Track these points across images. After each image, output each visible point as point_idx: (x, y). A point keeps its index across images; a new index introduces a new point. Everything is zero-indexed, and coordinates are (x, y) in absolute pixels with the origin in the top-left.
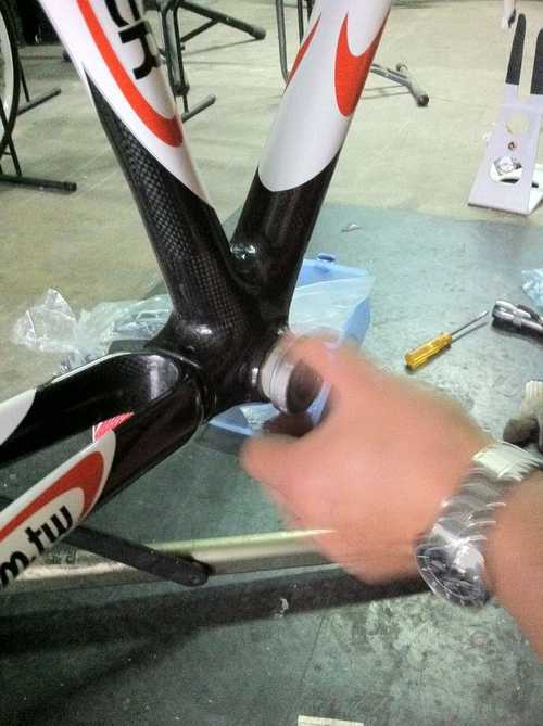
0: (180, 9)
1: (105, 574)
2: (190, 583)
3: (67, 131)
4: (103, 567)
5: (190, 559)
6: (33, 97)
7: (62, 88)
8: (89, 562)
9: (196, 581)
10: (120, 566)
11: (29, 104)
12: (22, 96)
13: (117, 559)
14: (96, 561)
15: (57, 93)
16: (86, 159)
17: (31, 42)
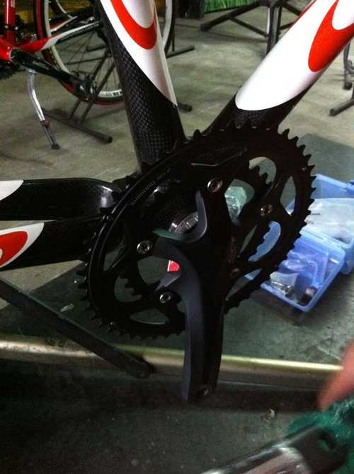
0: (283, 9)
1: (83, 359)
2: (138, 376)
3: (194, 73)
4: (81, 353)
5: (141, 359)
6: (177, 49)
7: (196, 47)
8: (74, 349)
9: (142, 375)
10: (93, 355)
11: (173, 53)
12: (171, 47)
13: (92, 350)
14: (78, 350)
15: (192, 49)
16: (201, 92)
17: (182, 16)
